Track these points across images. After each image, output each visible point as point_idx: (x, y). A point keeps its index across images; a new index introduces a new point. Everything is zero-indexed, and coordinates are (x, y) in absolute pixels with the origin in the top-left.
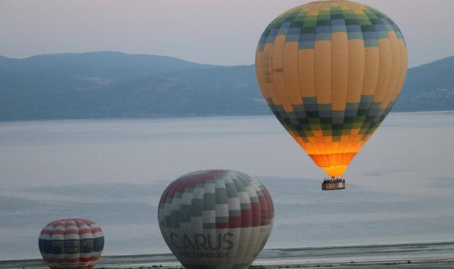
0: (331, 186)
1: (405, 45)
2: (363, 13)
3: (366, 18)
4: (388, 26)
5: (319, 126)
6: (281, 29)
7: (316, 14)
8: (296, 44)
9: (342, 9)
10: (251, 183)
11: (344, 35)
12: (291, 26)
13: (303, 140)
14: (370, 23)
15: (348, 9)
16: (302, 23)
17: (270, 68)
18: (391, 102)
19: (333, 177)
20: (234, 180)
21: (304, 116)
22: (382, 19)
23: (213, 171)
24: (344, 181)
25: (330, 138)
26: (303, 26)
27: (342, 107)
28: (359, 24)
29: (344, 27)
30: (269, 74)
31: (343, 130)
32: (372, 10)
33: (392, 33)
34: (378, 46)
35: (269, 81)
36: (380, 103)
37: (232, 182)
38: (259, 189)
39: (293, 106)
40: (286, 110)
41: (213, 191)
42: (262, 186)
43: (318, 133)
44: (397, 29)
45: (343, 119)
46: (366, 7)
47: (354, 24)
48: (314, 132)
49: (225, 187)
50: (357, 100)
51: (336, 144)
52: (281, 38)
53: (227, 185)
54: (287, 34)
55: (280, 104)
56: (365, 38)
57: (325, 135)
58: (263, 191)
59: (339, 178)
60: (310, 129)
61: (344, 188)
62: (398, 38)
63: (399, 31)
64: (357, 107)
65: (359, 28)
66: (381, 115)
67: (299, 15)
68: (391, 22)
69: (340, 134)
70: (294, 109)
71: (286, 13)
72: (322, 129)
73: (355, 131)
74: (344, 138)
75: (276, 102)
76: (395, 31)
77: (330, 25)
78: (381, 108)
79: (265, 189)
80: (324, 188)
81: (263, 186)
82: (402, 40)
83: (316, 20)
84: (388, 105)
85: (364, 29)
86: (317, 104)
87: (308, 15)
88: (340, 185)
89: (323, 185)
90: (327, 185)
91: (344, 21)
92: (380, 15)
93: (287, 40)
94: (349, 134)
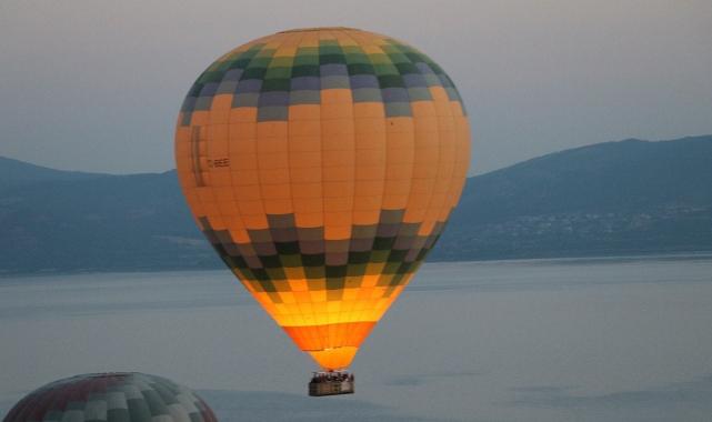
0: (325, 387)
1: (465, 114)
2: (381, 52)
3: (388, 61)
4: (430, 77)
5: (301, 270)
6: (223, 84)
7: (291, 53)
8: (254, 111)
9: (342, 44)
10: (179, 397)
11: (347, 93)
12: (243, 77)
13: (271, 298)
14: (395, 72)
15: (353, 43)
16: (264, 71)
17: (203, 159)
18: (438, 223)
19: (331, 371)
20: (144, 393)
21: (273, 252)
22: (419, 65)
23: (104, 376)
24: (352, 378)
25: (321, 295)
26: (266, 77)
27: (344, 234)
28: (373, 73)
29: (346, 79)
30: (201, 171)
31: (348, 278)
32: (399, 46)
33: (438, 92)
34: (411, 115)
35: (201, 184)
36: (418, 225)
37: (141, 396)
38: (195, 410)
39: (249, 232)
40: (236, 240)
41: (103, 416)
42: (201, 404)
43: (299, 284)
44: (448, 83)
45: (346, 257)
46: (389, 40)
47: (364, 72)
48: (292, 283)
49: (126, 407)
50: (374, 219)
51: (334, 306)
52: (222, 100)
53: (131, 402)
54: (235, 93)
55: (224, 228)
56: (385, 101)
57: (312, 288)
58: (203, 413)
59: (343, 372)
60: (283, 277)
61: (351, 392)
62: (451, 99)
63: (453, 86)
64: (372, 234)
65: (373, 79)
66: (420, 248)
67: (257, 56)
68: (436, 70)
69: (342, 287)
70: (251, 237)
71: (235, 53)
72: (308, 277)
73: (370, 280)
74: (349, 293)
75: (217, 226)
76: (445, 86)
77: (318, 74)
78: (420, 234)
79: (208, 408)
80: (313, 392)
81: (202, 402)
82: (457, 103)
83: (291, 64)
84: (434, 230)
85: (385, 82)
86: (296, 229)
87: (276, 55)
88: (345, 386)
89: (310, 384)
90: (319, 385)
91: (344, 66)
92: (415, 57)
93: (234, 105)
94: (359, 286)
